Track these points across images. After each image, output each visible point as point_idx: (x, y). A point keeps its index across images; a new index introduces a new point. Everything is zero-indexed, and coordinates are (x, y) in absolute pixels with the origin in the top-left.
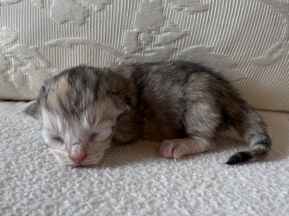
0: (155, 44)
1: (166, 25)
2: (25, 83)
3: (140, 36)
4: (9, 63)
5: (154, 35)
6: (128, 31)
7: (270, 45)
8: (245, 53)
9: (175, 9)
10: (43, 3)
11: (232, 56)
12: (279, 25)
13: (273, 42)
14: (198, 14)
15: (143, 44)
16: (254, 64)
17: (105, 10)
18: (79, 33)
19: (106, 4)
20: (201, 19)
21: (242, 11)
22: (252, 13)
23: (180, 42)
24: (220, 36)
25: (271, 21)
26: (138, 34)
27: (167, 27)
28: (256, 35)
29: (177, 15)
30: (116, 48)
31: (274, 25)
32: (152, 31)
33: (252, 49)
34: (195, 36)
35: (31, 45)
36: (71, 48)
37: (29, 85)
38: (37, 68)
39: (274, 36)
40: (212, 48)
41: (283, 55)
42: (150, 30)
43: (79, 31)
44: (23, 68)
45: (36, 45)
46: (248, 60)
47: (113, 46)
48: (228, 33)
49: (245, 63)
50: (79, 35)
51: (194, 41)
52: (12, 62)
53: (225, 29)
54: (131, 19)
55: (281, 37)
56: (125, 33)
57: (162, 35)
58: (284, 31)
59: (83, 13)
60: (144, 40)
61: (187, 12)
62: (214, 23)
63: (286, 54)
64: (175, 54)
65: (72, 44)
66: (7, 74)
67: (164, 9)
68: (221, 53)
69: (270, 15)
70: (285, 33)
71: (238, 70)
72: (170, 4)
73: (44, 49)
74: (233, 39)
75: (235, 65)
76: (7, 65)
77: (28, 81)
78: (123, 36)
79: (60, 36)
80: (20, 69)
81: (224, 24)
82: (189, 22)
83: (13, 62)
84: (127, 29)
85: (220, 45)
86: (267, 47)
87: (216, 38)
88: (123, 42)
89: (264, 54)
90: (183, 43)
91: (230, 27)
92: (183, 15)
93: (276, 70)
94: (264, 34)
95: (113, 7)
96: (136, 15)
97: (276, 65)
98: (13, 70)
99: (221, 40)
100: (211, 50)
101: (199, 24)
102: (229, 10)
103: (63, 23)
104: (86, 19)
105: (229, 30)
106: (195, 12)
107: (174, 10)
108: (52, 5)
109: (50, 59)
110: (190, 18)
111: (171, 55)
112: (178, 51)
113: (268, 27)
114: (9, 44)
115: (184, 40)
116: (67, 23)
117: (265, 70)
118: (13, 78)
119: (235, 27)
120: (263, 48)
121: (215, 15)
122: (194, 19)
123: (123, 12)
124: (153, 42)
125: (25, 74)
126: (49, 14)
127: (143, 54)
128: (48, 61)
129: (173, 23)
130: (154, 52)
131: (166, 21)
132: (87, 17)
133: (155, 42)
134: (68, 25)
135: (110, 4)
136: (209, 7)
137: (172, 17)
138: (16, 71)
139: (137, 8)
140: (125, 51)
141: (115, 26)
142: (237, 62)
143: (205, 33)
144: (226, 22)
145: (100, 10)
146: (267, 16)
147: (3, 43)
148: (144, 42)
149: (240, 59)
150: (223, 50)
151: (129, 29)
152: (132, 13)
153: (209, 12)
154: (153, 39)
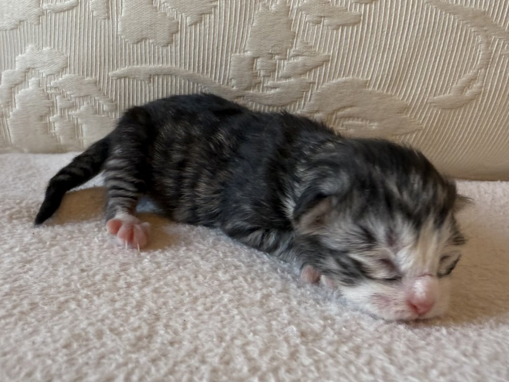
0: (279, 76)
1: (295, 47)
2: (76, 137)
3: (256, 62)
4: (51, 105)
5: (278, 61)
6: (238, 54)
7: (460, 76)
8: (420, 89)
9: (309, 21)
10: (108, 12)
11: (400, 93)
12: (470, 46)
13: (463, 72)
14: (345, 30)
15: (262, 76)
16: (435, 106)
17: (203, 22)
18: (162, 58)
19: (204, 14)
20: (349, 38)
21: (412, 25)
22: (428, 28)
23: (318, 72)
24: (379, 63)
25: (458, 39)
26: (254, 59)
27: (297, 48)
28: (435, 61)
29: (313, 30)
30: (219, 82)
31: (463, 45)
32: (275, 54)
33: (432, 83)
34: (342, 63)
35: (87, 75)
36: (150, 82)
37: (83, 140)
38: (96, 112)
39: (464, 61)
40: (369, 82)
41: (481, 92)
42: (271, 54)
43: (162, 55)
44: (73, 112)
45: (95, 75)
46: (426, 100)
47: (215, 78)
48: (392, 58)
49: (420, 106)
50: (162, 62)
51: (340, 71)
52: (56, 103)
53: (388, 53)
54: (242, 37)
55: (475, 63)
57: (290, 62)
58: (479, 54)
59: (170, 27)
60: (263, 69)
61: (328, 26)
62: (370, 43)
63: (484, 90)
64: (312, 91)
65: (151, 75)
66: (48, 122)
67: (293, 22)
68: (383, 89)
69: (457, 30)
70: (482, 57)
71: (410, 116)
72: (302, 14)
73: (108, 82)
74: (399, 67)
75: (405, 109)
76: (49, 107)
77: (81, 132)
78: (230, 63)
79: (133, 62)
80: (70, 113)
81: (385, 45)
82: (331, 42)
83: (59, 102)
84: (236, 52)
85: (380, 77)
86: (454, 80)
87: (373, 65)
88: (231, 72)
89: (450, 90)
90: (323, 73)
91: (394, 49)
92: (322, 31)
93: (472, 117)
94: (448, 59)
95: (215, 17)
96: (250, 31)
97: (471, 107)
98: (57, 115)
99: (382, 69)
100: (368, 84)
101: (347, 44)
102: (392, 23)
103: (137, 43)
104: (174, 37)
105: (393, 53)
106: (340, 26)
107: (308, 23)
108: (122, 15)
109: (116, 99)
110: (332, 34)
111: (305, 93)
112: (316, 87)
113: (453, 48)
114: (54, 74)
115: (324, 69)
116: (145, 42)
117: (453, 116)
118: (57, 128)
119: (402, 49)
120: (448, 81)
121: (370, 30)
122: (339, 38)
123: (229, 26)
124: (277, 71)
125: (77, 122)
126: (117, 28)
127: (261, 91)
128: (112, 102)
129: (307, 43)
130: (278, 87)
131: (297, 40)
132: (175, 33)
133: (280, 73)
134: (145, 45)
135: (210, 13)
136: (362, 18)
137: (304, 34)
138: (62, 117)
139: (252, 19)
140: (233, 87)
141: (217, 48)
142: (408, 105)
143: (357, 58)
144: (389, 41)
145: (195, 24)
146: (452, 31)
147: (45, 72)
148: (262, 73)
149: (413, 99)
150: (385, 85)
151: (240, 52)
152: (243, 28)
153: (361, 26)
154: (277, 67)
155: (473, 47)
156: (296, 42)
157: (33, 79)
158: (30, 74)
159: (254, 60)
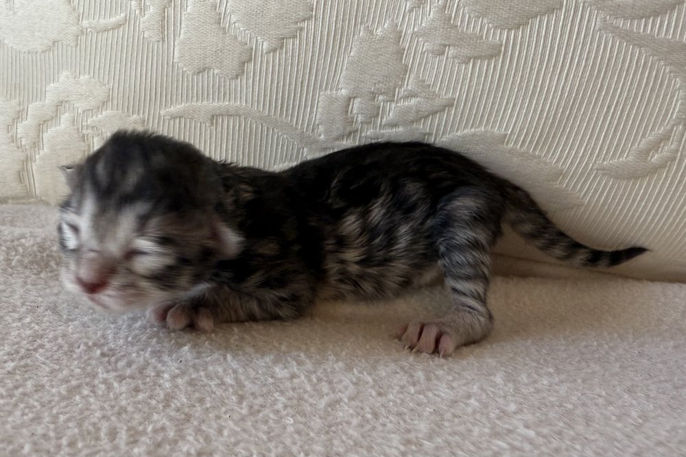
0: (383, 123)
1: (407, 85)
3: (353, 104)
5: (382, 103)
6: (329, 93)
7: (643, 135)
8: (582, 151)
9: (428, 52)
11: (553, 154)
12: (663, 92)
13: (650, 129)
14: (478, 65)
15: (359, 122)
16: (604, 175)
18: (230, 94)
19: (286, 38)
20: (484, 75)
21: (576, 61)
22: (600, 64)
23: (437, 119)
24: (525, 111)
25: (645, 81)
26: (349, 99)
27: (409, 88)
28: (608, 112)
29: (433, 64)
30: (302, 128)
31: (652, 90)
32: (379, 94)
33: (601, 142)
34: (470, 111)
35: (133, 113)
36: (212, 124)
39: (651, 115)
40: (508, 136)
41: (676, 157)
42: (373, 93)
43: (230, 90)
45: (143, 113)
46: (590, 165)
47: (296, 124)
48: (544, 104)
50: (229, 99)
51: (467, 120)
52: (93, 146)
53: (538, 97)
54: (335, 71)
55: (669, 117)
56: (322, 98)
57: (399, 105)
58: (675, 105)
59: (240, 54)
60: (362, 114)
61: (454, 59)
62: (513, 84)
63: (682, 155)
65: (213, 116)
67: (405, 52)
68: (528, 148)
69: (643, 69)
70: (679, 109)
71: (567, 186)
72: (418, 42)
74: (554, 118)
75: (560, 176)
78: (318, 104)
79: (192, 97)
81: (535, 86)
82: (457, 81)
84: (326, 89)
85: (525, 131)
86: (635, 139)
87: (516, 114)
88: (318, 115)
89: (628, 153)
90: (444, 122)
91: (547, 94)
92: (445, 65)
93: (659, 193)
94: (627, 111)
96: (346, 62)
97: (658, 179)
99: (529, 120)
100: (506, 140)
101: (479, 84)
102: (547, 57)
103: (199, 73)
104: (245, 67)
105: (546, 99)
106: (471, 58)
107: (426, 55)
110: (459, 70)
112: (433, 140)
113: (636, 94)
114: (92, 110)
115: (445, 116)
116: (208, 73)
117: (632, 190)
119: (560, 92)
120: (626, 140)
122: (469, 75)
123: (319, 54)
124: (380, 117)
126: (174, 53)
127: (357, 142)
129: (424, 81)
130: (381, 138)
131: (409, 75)
132: (247, 62)
133: (385, 119)
134: (208, 77)
135: (295, 37)
136: (503, 49)
137: (421, 67)
139: (350, 47)
140: (320, 135)
142: (565, 170)
143: (493, 103)
144: (540, 82)
145: (274, 50)
146: (635, 71)
147: (81, 106)
148: (360, 118)
149: (571, 163)
150: (531, 142)
151: (331, 90)
152: (338, 57)
153: (501, 59)
154: (381, 112)
155: (667, 95)
156: (409, 78)
157: (67, 114)
158: (62, 108)
159: (350, 101)
